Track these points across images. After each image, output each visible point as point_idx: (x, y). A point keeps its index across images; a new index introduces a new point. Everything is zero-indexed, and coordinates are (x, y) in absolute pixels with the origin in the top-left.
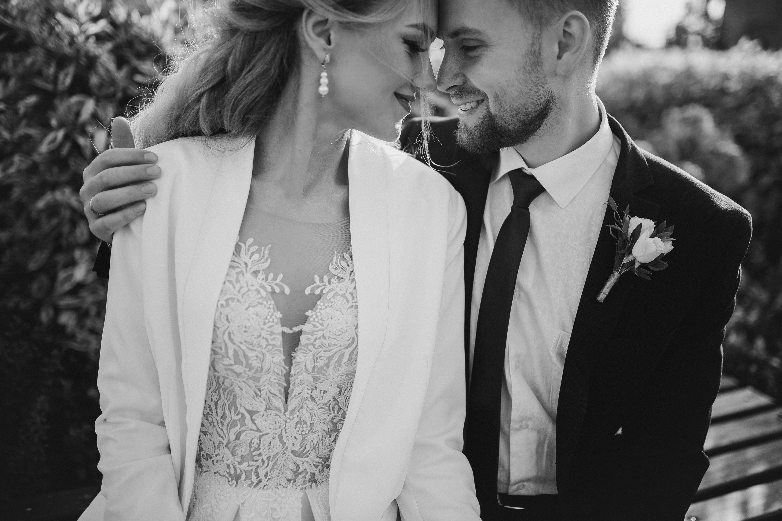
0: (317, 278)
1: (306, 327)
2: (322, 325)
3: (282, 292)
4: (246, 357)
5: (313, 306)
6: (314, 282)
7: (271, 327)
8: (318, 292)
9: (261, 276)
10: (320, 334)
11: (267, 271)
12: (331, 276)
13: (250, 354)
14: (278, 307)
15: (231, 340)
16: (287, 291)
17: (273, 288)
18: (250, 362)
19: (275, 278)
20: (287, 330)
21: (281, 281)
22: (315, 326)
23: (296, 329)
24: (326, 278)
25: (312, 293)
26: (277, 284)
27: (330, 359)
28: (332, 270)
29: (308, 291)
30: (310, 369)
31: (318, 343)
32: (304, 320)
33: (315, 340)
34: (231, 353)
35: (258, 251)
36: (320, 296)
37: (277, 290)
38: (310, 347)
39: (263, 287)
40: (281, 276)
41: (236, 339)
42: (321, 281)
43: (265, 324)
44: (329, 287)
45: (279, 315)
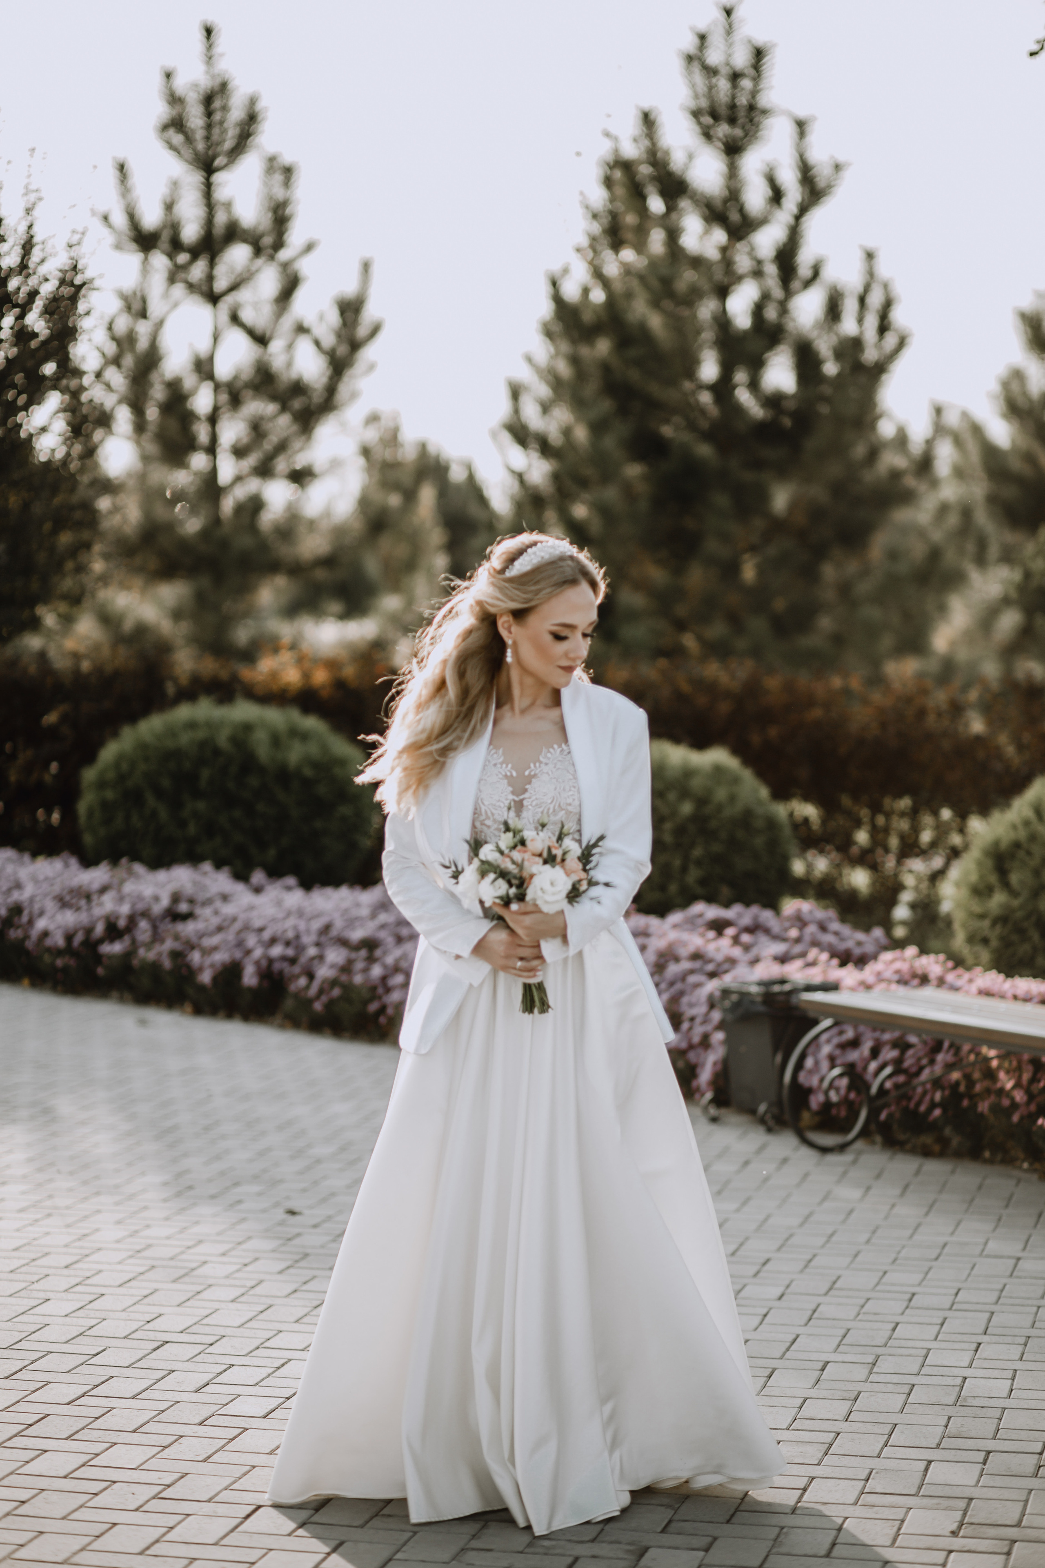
0: (532, 765)
1: (526, 795)
2: (535, 791)
3: (512, 775)
4: (493, 814)
5: (530, 783)
6: (530, 767)
7: (506, 795)
8: (533, 773)
9: (499, 766)
10: (534, 798)
11: (502, 764)
12: (541, 762)
13: (494, 811)
14: (510, 784)
15: (483, 803)
16: (514, 774)
17: (506, 773)
18: (495, 817)
19: (507, 766)
20: (517, 799)
21: (512, 768)
22: (531, 793)
23: (521, 797)
24: (537, 765)
25: (530, 774)
26: (509, 771)
27: (542, 812)
28: (541, 759)
29: (527, 773)
30: (531, 821)
31: (534, 803)
32: (526, 790)
33: (532, 802)
34: (483, 811)
35: (496, 753)
36: (535, 776)
37: (508, 774)
38: (530, 807)
39: (501, 773)
40: (510, 766)
41: (486, 803)
42: (535, 766)
43: (502, 793)
44: (539, 770)
45: (510, 789)
